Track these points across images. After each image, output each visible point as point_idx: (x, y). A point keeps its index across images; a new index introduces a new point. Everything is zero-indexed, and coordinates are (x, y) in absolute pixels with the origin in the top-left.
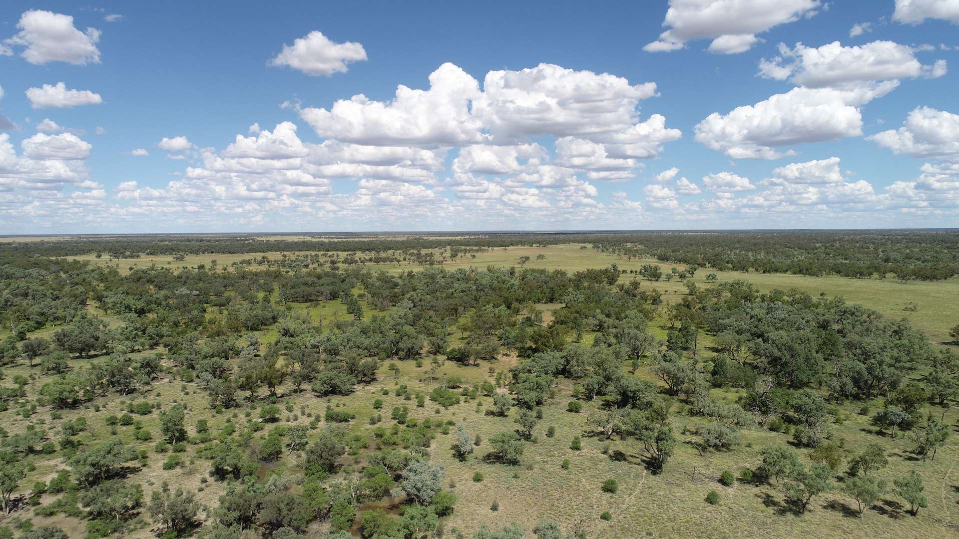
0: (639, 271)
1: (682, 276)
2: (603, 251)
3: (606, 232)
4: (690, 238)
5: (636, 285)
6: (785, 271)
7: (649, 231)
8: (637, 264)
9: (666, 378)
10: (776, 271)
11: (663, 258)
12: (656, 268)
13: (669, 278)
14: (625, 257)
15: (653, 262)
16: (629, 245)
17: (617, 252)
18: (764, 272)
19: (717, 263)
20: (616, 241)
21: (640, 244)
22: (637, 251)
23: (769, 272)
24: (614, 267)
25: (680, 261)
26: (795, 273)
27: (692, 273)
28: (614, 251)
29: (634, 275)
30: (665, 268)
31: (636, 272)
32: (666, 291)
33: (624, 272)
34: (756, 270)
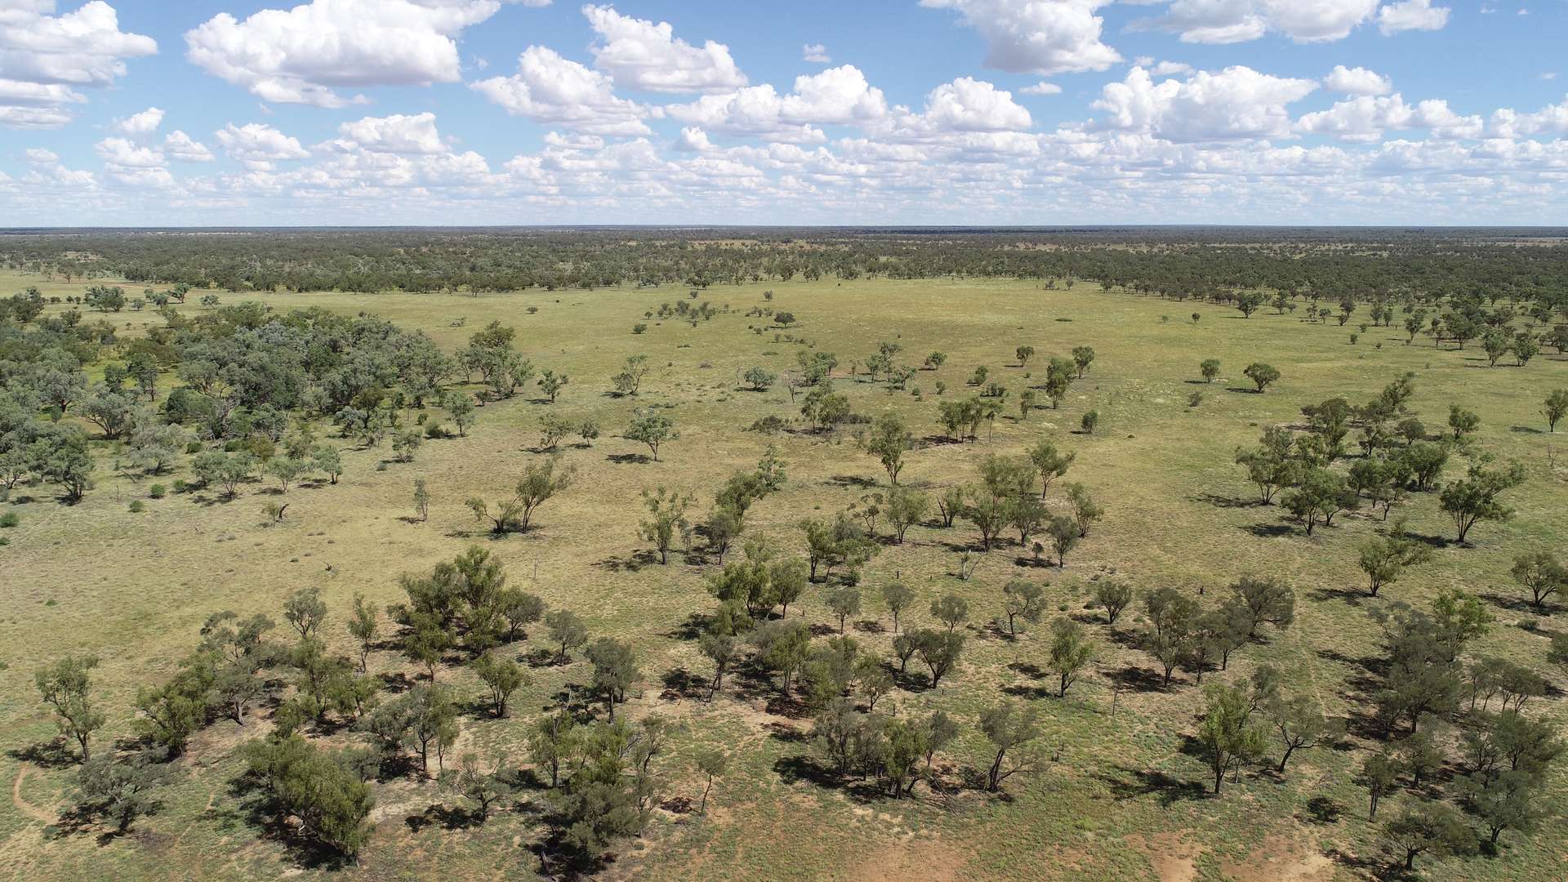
0: (83, 297)
1: (161, 301)
2: (12, 267)
3: (23, 231)
4: (197, 242)
5: (72, 318)
6: (331, 288)
7: (119, 229)
8: (79, 287)
9: (98, 418)
10: (318, 288)
11: (134, 276)
12: (117, 292)
13: (139, 305)
14: (60, 277)
15: (111, 281)
16: (71, 255)
17: (42, 269)
18: (300, 291)
19: (228, 281)
20: (45, 248)
21: (96, 252)
22: (85, 265)
23: (307, 290)
24: (33, 292)
25: (166, 279)
26: (343, 290)
27: (181, 297)
28: (36, 267)
29: (74, 304)
30: (134, 291)
31: (78, 299)
32: (129, 324)
33: (54, 300)
34: (289, 288)
